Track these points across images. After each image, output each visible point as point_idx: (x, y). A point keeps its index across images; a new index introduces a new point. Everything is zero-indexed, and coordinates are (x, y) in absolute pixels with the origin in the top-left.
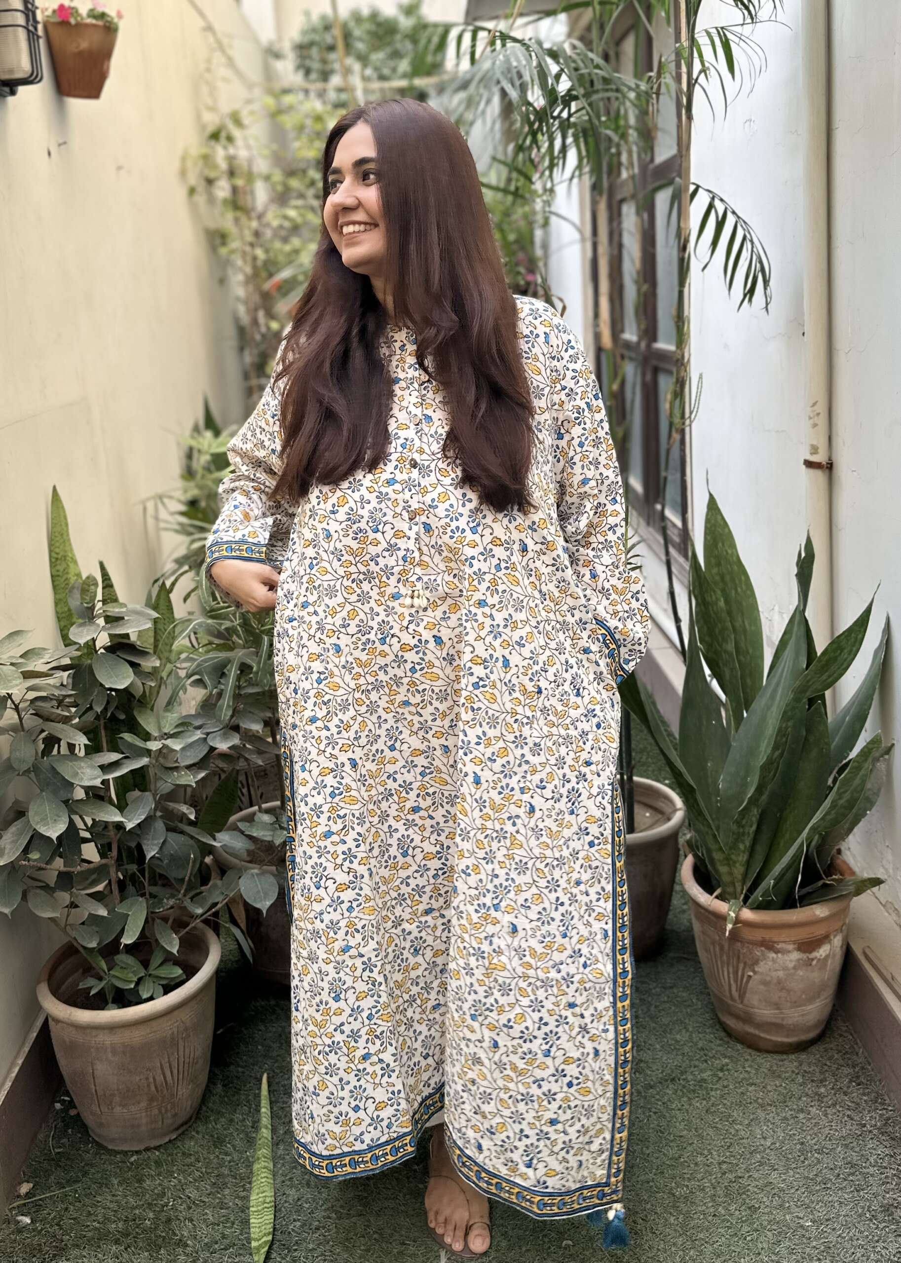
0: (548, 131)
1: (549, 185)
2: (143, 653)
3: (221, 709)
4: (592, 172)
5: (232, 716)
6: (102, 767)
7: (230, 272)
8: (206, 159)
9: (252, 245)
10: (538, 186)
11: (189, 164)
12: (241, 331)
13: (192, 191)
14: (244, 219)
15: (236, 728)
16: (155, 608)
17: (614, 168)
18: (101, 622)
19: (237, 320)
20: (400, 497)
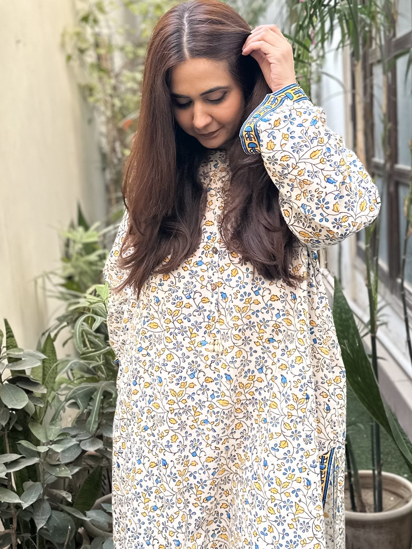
0: (320, 15)
1: (321, 53)
2: (35, 384)
3: (90, 424)
4: (351, 44)
5: (98, 429)
6: (6, 464)
7: (96, 114)
8: (79, 35)
9: (111, 96)
10: (313, 54)
11: (67, 39)
12: (104, 156)
13: (69, 58)
14: (106, 79)
15: (101, 437)
16: (44, 352)
17: (368, 40)
18: (5, 362)
19: (100, 149)
20: (206, 274)
